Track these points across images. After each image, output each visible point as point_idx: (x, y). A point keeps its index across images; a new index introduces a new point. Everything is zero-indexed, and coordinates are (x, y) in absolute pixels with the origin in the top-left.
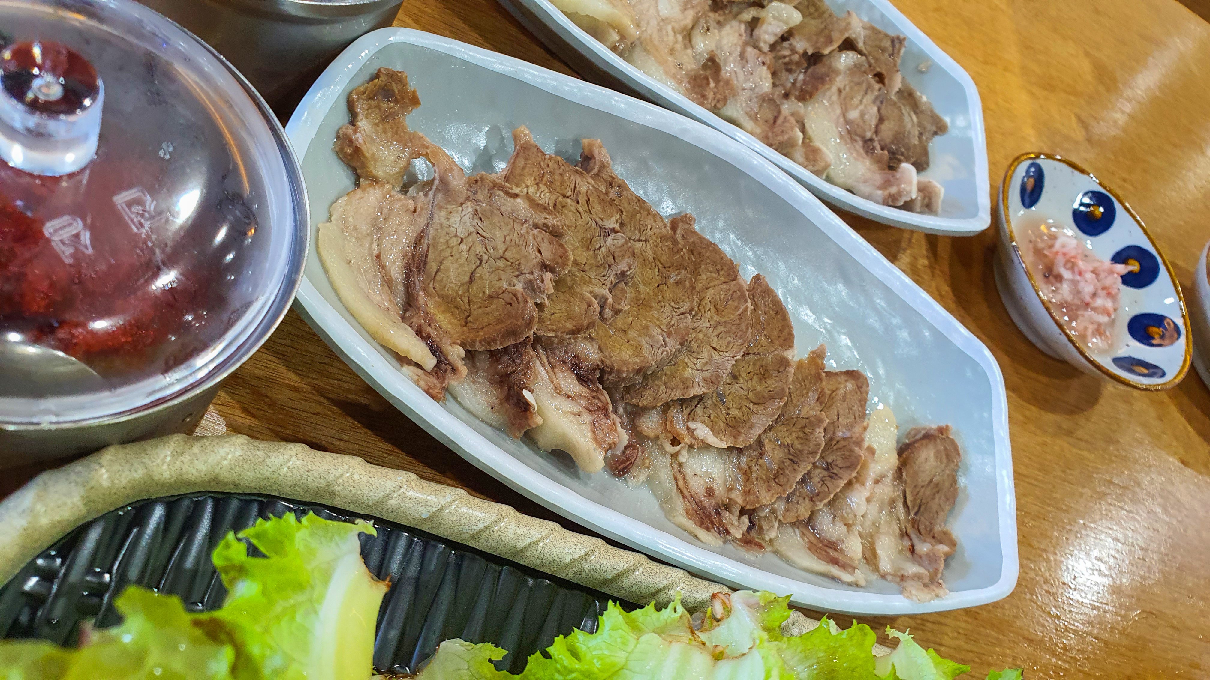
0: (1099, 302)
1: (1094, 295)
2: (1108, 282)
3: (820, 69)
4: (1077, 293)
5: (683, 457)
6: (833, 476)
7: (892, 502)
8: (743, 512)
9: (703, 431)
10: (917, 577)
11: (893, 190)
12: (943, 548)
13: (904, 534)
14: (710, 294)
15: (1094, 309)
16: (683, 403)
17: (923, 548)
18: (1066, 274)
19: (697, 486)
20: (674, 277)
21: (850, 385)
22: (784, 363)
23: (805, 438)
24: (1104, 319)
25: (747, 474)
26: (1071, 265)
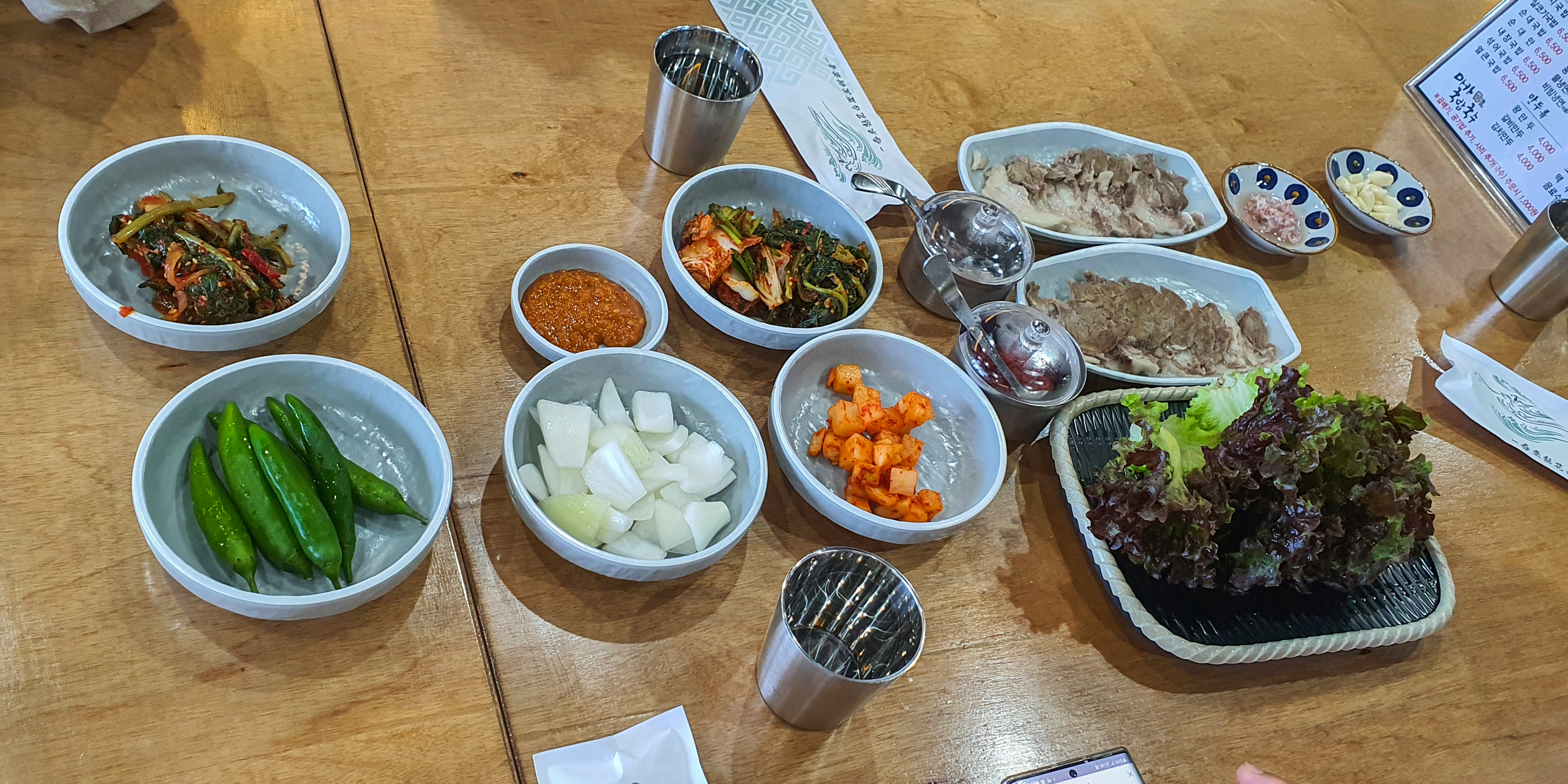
0: (1287, 222)
1: (1284, 221)
2: (1287, 210)
3: (1129, 189)
4: (1275, 223)
5: (1175, 358)
6: (1223, 342)
7: (1245, 343)
8: (1202, 366)
9: (1177, 347)
10: (1267, 361)
11: (1185, 226)
12: (1271, 349)
13: (1255, 351)
14: (1152, 301)
15: (1287, 226)
16: (1165, 341)
17: (1264, 352)
18: (1268, 217)
19: (1185, 365)
20: (1138, 302)
21: (1211, 309)
22: (1187, 313)
23: (1207, 334)
24: (1293, 228)
25: (1196, 354)
26: (1268, 212)
